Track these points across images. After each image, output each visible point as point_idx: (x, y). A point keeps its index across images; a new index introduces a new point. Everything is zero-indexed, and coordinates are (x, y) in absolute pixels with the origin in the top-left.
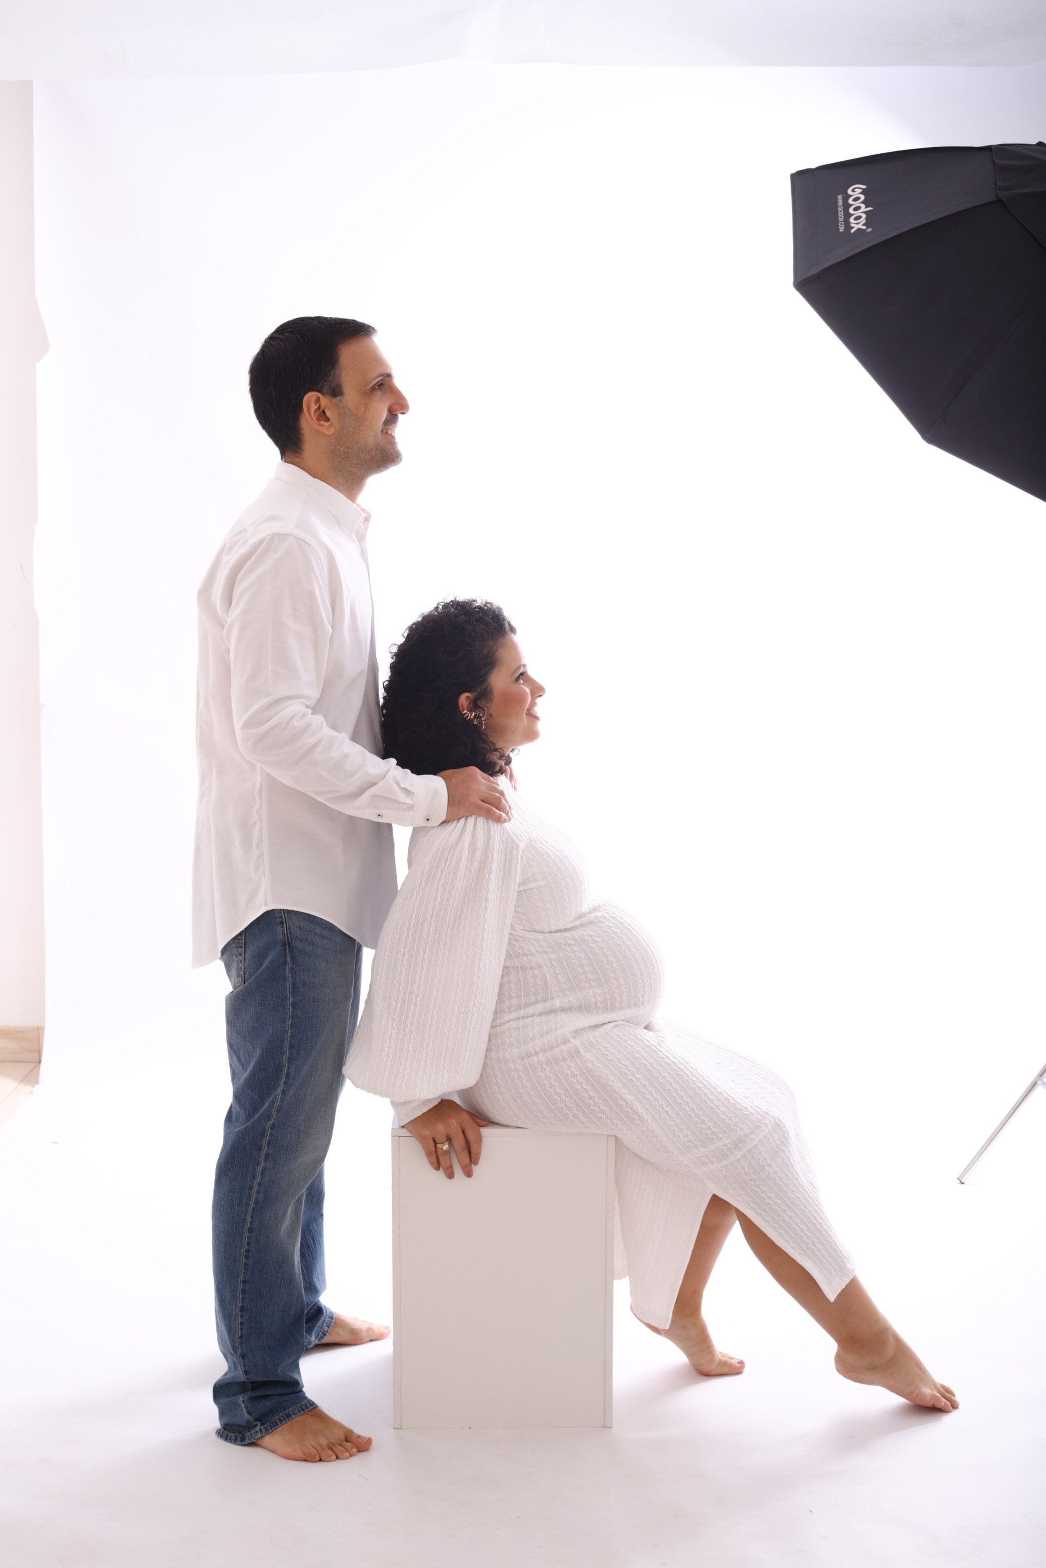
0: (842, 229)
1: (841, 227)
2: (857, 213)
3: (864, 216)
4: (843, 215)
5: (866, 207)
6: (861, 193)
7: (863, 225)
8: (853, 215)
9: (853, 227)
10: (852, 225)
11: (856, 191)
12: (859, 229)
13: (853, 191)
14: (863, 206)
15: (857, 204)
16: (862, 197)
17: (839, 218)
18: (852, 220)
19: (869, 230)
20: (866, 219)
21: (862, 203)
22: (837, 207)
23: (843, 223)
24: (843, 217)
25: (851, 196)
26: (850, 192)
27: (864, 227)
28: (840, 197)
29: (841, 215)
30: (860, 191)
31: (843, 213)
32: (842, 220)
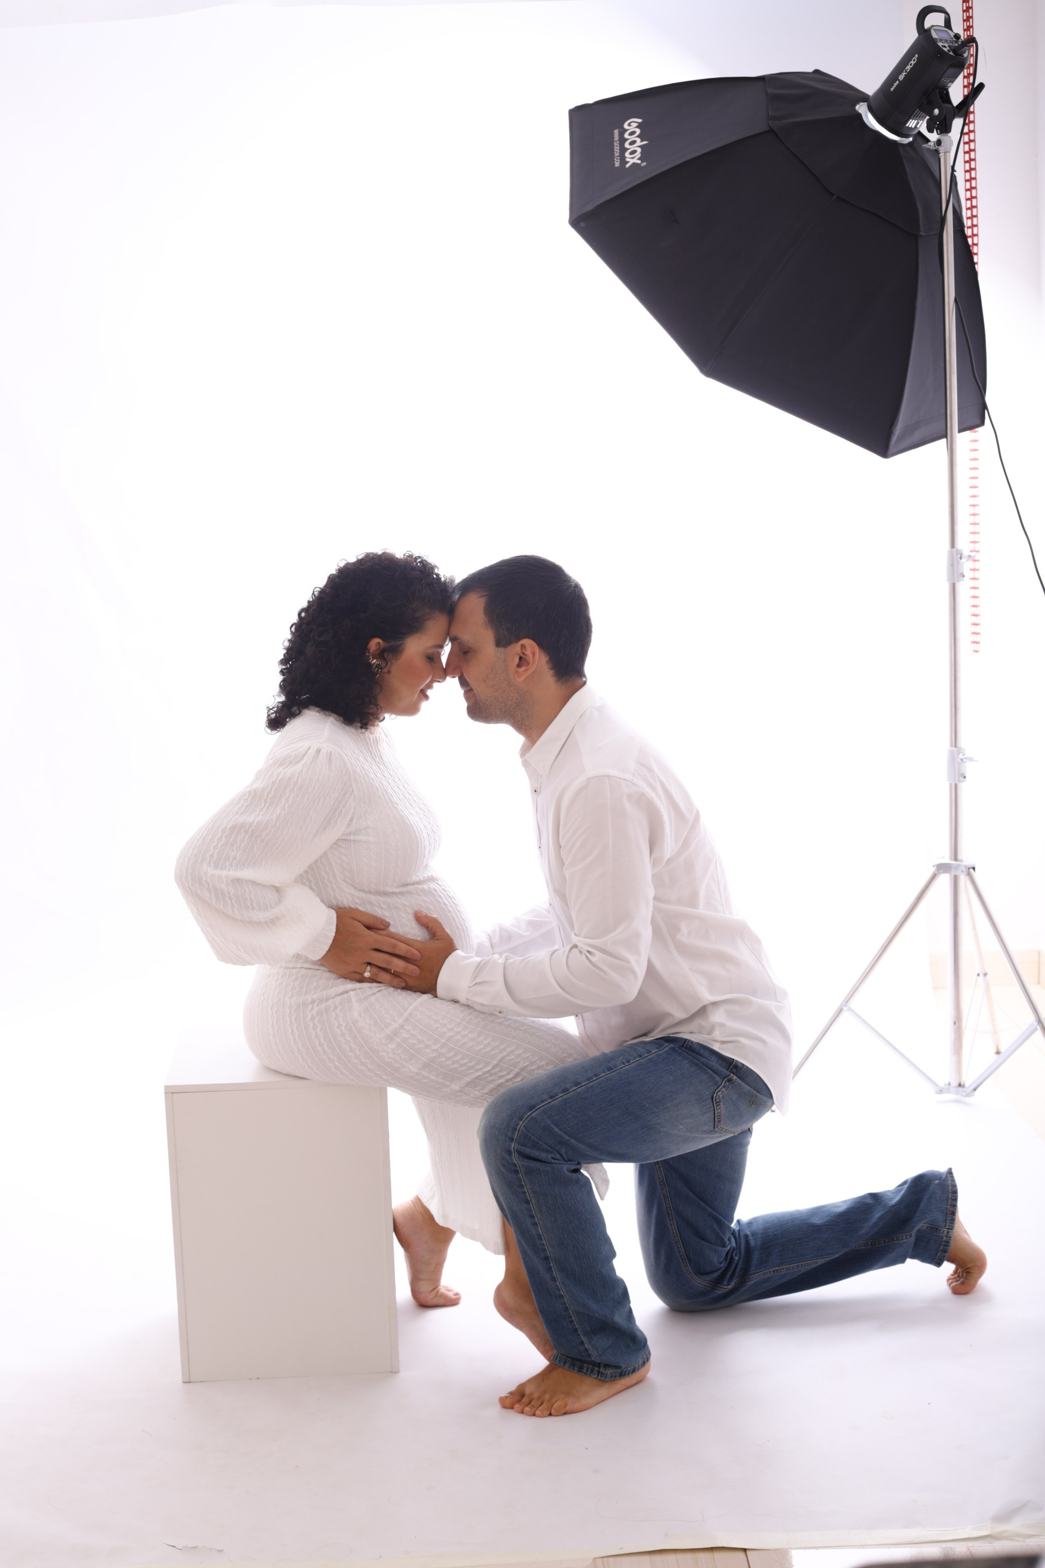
0: (617, 164)
1: (617, 162)
2: (633, 148)
3: (639, 150)
4: (619, 150)
5: (642, 141)
6: (637, 127)
7: (638, 159)
8: (628, 149)
9: (628, 162)
10: (627, 160)
11: (632, 125)
12: (634, 164)
13: (629, 125)
14: (638, 140)
15: (632, 138)
16: (638, 131)
17: (615, 153)
18: (627, 154)
19: (644, 164)
20: (641, 153)
21: (638, 137)
22: (613, 141)
23: (619, 158)
24: (619, 151)
25: (627, 130)
26: (626, 126)
27: (639, 162)
28: (616, 132)
29: (617, 149)
30: (636, 124)
31: (618, 148)
32: (618, 155)
